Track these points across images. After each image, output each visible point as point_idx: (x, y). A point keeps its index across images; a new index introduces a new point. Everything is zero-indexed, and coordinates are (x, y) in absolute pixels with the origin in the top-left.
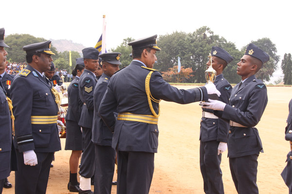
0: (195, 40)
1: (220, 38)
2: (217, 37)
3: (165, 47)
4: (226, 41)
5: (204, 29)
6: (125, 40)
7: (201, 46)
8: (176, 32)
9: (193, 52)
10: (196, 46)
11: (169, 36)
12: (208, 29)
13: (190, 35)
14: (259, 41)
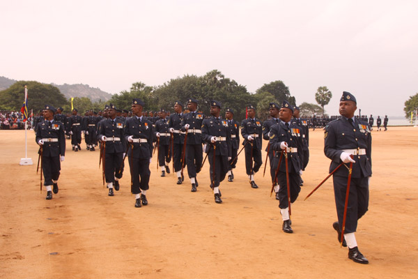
0: (205, 85)
1: (231, 81)
2: (227, 81)
3: (177, 92)
4: (237, 84)
5: (215, 73)
6: (134, 85)
7: (211, 90)
8: (188, 76)
9: (203, 96)
10: (206, 91)
11: (181, 80)
12: (219, 73)
13: (201, 79)
14: (272, 83)
